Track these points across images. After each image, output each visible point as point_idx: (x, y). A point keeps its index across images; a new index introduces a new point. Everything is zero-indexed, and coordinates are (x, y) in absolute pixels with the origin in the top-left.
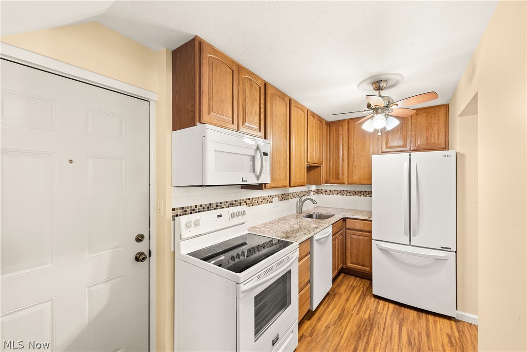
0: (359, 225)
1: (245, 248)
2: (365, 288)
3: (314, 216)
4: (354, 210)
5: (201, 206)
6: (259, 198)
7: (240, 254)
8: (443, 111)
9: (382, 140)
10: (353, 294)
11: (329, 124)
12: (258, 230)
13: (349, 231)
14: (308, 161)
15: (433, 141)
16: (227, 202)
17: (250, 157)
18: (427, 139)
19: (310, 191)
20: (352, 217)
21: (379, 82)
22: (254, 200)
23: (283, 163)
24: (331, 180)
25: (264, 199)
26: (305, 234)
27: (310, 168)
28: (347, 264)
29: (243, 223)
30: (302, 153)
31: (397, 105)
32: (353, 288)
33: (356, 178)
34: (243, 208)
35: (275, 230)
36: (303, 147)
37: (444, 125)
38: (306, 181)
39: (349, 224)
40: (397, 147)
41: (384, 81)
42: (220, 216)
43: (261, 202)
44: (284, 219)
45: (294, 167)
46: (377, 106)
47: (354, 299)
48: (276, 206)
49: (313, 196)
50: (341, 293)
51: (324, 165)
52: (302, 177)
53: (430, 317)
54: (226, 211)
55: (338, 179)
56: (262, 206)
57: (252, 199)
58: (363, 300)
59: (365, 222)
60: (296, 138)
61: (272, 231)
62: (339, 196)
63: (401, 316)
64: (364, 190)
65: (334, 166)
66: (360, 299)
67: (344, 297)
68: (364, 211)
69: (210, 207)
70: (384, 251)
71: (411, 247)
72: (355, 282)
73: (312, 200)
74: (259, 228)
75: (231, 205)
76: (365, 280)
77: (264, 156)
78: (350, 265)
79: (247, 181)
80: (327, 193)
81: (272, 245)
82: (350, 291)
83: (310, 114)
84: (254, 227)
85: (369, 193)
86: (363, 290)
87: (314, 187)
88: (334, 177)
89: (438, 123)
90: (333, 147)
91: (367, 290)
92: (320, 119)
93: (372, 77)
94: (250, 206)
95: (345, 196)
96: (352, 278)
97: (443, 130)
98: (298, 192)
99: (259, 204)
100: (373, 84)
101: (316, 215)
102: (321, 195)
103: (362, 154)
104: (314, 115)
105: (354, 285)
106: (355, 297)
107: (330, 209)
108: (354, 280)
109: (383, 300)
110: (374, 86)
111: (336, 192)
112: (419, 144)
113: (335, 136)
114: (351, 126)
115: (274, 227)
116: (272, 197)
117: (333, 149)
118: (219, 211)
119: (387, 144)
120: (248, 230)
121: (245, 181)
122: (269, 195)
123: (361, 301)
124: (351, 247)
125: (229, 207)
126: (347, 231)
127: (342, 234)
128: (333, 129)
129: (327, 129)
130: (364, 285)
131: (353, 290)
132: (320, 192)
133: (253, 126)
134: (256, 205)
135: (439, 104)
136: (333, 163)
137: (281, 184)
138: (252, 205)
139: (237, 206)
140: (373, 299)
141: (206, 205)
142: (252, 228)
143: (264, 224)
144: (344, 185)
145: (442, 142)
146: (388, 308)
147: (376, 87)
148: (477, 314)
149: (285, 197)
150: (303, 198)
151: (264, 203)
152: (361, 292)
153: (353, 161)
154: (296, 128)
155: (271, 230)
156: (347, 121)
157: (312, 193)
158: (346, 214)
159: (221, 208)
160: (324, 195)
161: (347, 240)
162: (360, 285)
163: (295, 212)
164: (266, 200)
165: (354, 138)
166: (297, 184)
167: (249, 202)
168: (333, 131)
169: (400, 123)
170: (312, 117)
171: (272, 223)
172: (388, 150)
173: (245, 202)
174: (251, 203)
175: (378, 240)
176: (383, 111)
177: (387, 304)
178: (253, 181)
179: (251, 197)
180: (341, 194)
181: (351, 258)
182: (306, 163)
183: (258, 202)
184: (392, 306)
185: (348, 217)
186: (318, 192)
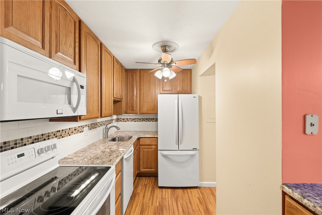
0: (148, 142)
1: (55, 183)
2: (153, 183)
3: (117, 139)
4: (143, 131)
6: (70, 129)
7: (50, 191)
8: (189, 72)
9: (160, 85)
10: (147, 191)
11: (127, 71)
12: (71, 160)
13: (142, 146)
14: (115, 96)
15: (185, 89)
16: (31, 138)
17: (65, 88)
18: (182, 87)
19: (112, 120)
20: (144, 136)
21: (165, 46)
22: (64, 132)
23: (96, 97)
24: (128, 111)
25: (75, 130)
26: (117, 157)
27: (115, 102)
28: (140, 170)
29: (53, 158)
30: (110, 90)
31: (176, 63)
32: (146, 186)
33: (145, 110)
35: (89, 157)
36: (110, 85)
37: (190, 80)
38: (113, 112)
39: (142, 142)
40: (168, 91)
41: (169, 46)
43: (72, 132)
44: (94, 145)
45: (104, 100)
46: (166, 61)
47: (148, 194)
48: (86, 134)
49: (115, 124)
50: (139, 193)
51: (124, 100)
52: (110, 109)
53: (189, 190)
54: (30, 149)
55: (133, 110)
56: (73, 136)
57: (63, 130)
58: (153, 192)
59: (152, 139)
60: (106, 77)
61: (86, 159)
62: (133, 123)
63: (176, 196)
64: (149, 118)
65: (131, 101)
66: (151, 192)
67: (141, 195)
68: (149, 131)
70: (165, 156)
71: (179, 151)
72: (146, 181)
73: (116, 127)
74: (70, 158)
75: (37, 140)
76: (151, 178)
77: (81, 89)
78: (142, 170)
79: (62, 114)
80: (124, 121)
81: (83, 170)
82: (144, 189)
83: (115, 60)
84: (65, 158)
85: (156, 120)
86: (152, 185)
87: (115, 117)
88: (131, 109)
89: (187, 79)
90: (130, 87)
91: (154, 185)
92: (122, 66)
93: (163, 41)
94: (60, 138)
95: (137, 122)
96: (144, 178)
97: (189, 83)
98: (104, 121)
99: (70, 135)
100: (162, 47)
101: (119, 138)
102: (120, 122)
103: (149, 94)
104: (118, 61)
105: (146, 183)
106: (148, 192)
107: (127, 133)
108: (145, 180)
109: (164, 188)
110: (162, 48)
111: (131, 120)
112: (178, 90)
113: (131, 80)
114: (142, 74)
115: (87, 154)
116: (82, 127)
117: (130, 89)
119: (163, 88)
120: (59, 163)
121: (60, 114)
122: (80, 125)
123: (152, 193)
124: (143, 157)
125: (33, 143)
126: (140, 146)
127: (137, 150)
128: (130, 74)
129: (126, 74)
130: (152, 181)
131: (146, 188)
132: (119, 120)
133: (67, 58)
134: (67, 136)
135: (187, 68)
136: (130, 99)
137: (94, 116)
138: (63, 137)
139: (45, 140)
140: (159, 189)
142: (62, 159)
143: (76, 153)
144: (136, 114)
145: (189, 89)
146: (168, 193)
147: (164, 49)
148: (215, 181)
149: (93, 126)
150: (109, 126)
151: (75, 134)
152: (151, 187)
153: (143, 98)
154: (106, 68)
155: (84, 158)
156: (139, 70)
157: (114, 121)
158: (139, 135)
159: (22, 146)
160: (122, 122)
161: (141, 153)
162: (149, 182)
163: (101, 138)
164: (77, 130)
165: (143, 82)
166: (107, 115)
167: (59, 135)
168: (130, 76)
169: (176, 76)
170: (116, 63)
171: (84, 151)
172: (164, 92)
173: (54, 135)
174: (61, 135)
175: (161, 150)
176: (168, 66)
177: (167, 190)
178: (69, 113)
179: (61, 129)
180: (134, 120)
181: (143, 165)
182: (113, 98)
183: (68, 133)
184: (169, 190)
185: (141, 136)
186: (118, 120)
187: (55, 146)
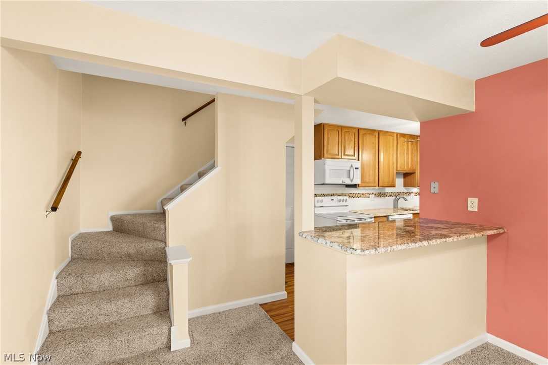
14: (399, 169)
17: (346, 171)
25: (361, 195)
27: (406, 174)
29: (346, 206)
34: (347, 197)
42: (332, 200)
51: (417, 172)
54: (336, 198)
69: (328, 195)
73: (404, 198)
77: (356, 170)
116: (369, 194)
118: (332, 198)
122: (367, 192)
139: (343, 196)
149: (381, 195)
151: (363, 197)
167: (351, 196)
173: (348, 195)
178: (348, 182)
187: (346, 201)
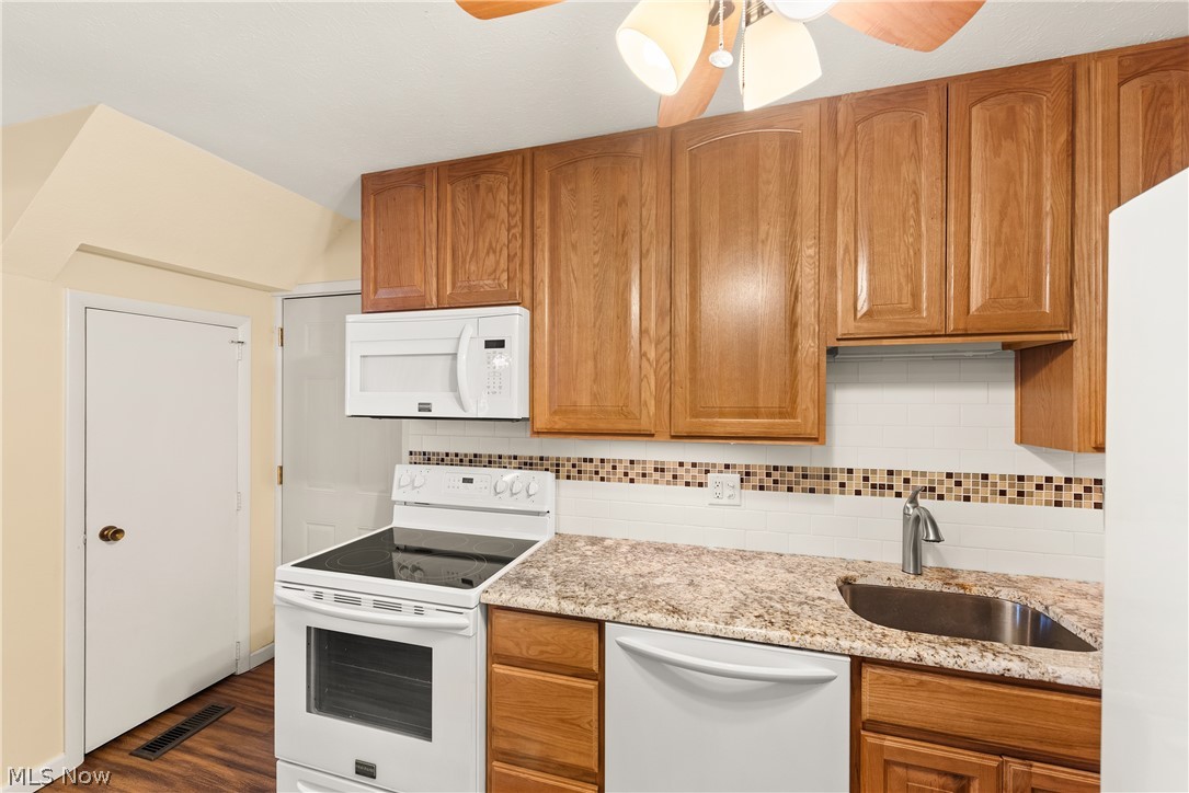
5: (457, 455)
6: (633, 462)
22: (608, 465)
42: (468, 481)
43: (644, 474)
56: (644, 486)
57: (603, 461)
75: (528, 465)
94: (592, 479)
99: (631, 481)
116: (704, 468)
118: (468, 471)
125: (519, 468)
134: (620, 480)
138: (602, 479)
141: (466, 455)
164: (668, 474)
173: (574, 466)
179: (596, 457)
183: (626, 474)
